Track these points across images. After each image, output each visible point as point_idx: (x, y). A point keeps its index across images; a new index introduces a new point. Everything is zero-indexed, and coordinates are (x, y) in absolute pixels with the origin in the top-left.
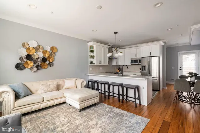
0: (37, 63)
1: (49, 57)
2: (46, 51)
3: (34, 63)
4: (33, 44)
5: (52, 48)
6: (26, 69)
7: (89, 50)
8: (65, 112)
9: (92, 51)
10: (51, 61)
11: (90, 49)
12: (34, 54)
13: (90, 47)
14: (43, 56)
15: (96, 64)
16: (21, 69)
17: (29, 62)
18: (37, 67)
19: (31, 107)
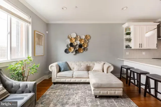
0: (76, 49)
1: (84, 43)
2: (82, 39)
3: (74, 49)
4: (74, 35)
5: (86, 37)
6: (70, 52)
7: (125, 33)
8: (85, 92)
9: (128, 34)
10: (85, 46)
11: (126, 31)
12: (74, 43)
13: (126, 29)
14: (80, 43)
15: (133, 48)
16: (67, 53)
17: (71, 48)
18: (76, 51)
19: (65, 79)
